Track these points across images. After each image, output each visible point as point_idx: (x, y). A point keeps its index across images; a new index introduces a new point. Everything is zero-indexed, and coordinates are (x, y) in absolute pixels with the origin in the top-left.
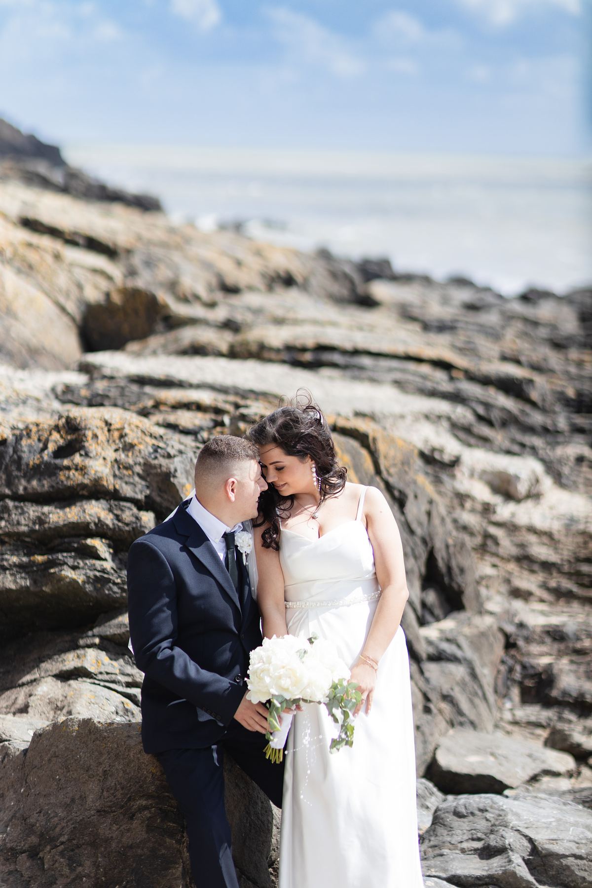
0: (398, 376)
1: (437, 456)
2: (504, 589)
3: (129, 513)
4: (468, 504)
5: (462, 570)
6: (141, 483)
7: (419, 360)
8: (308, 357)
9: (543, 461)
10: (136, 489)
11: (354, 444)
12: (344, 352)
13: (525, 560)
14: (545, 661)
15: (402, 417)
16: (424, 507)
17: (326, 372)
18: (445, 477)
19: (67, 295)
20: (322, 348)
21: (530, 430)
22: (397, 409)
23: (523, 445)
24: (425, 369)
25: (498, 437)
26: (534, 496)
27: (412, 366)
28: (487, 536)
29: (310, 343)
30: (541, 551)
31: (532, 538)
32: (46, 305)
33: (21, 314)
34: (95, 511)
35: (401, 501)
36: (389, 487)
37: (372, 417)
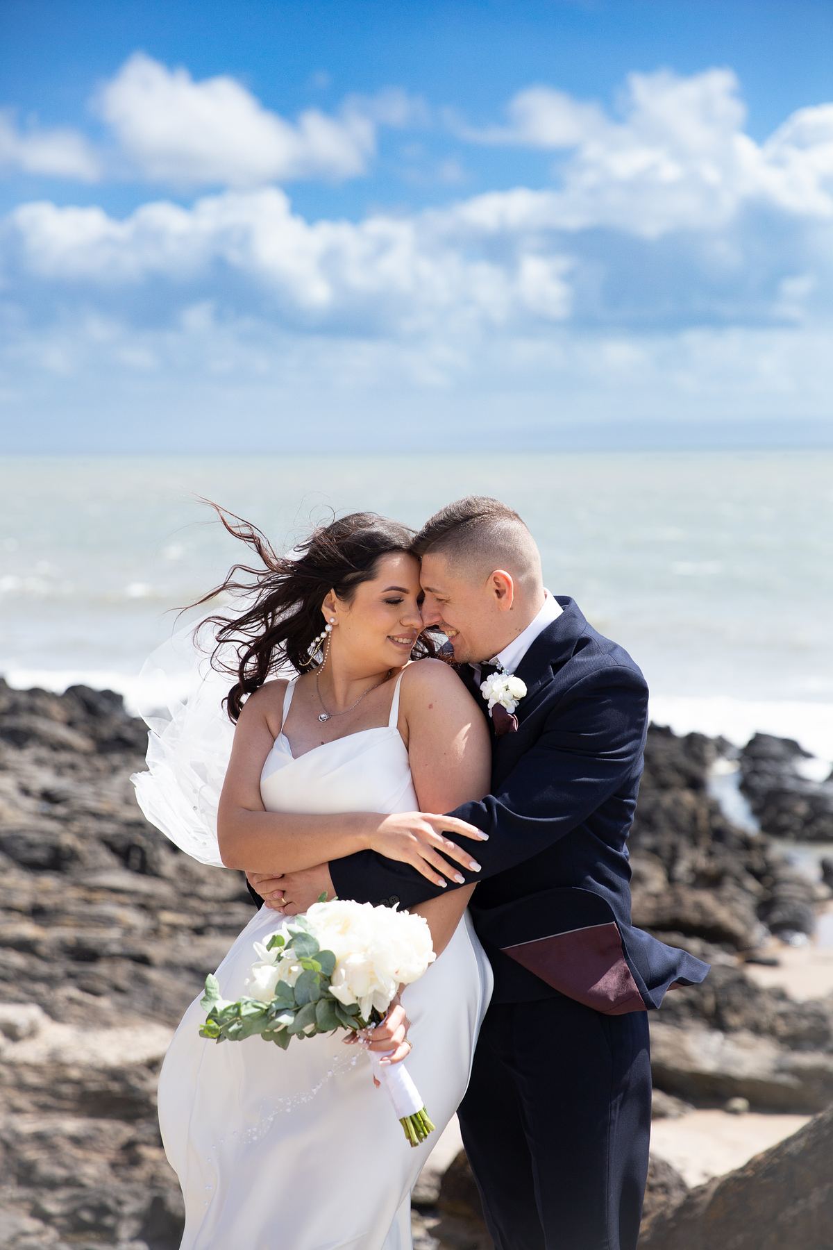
2: (5, 1107)
9: (41, 1004)
14: (31, 1155)
25: (11, 990)
31: (26, 1070)
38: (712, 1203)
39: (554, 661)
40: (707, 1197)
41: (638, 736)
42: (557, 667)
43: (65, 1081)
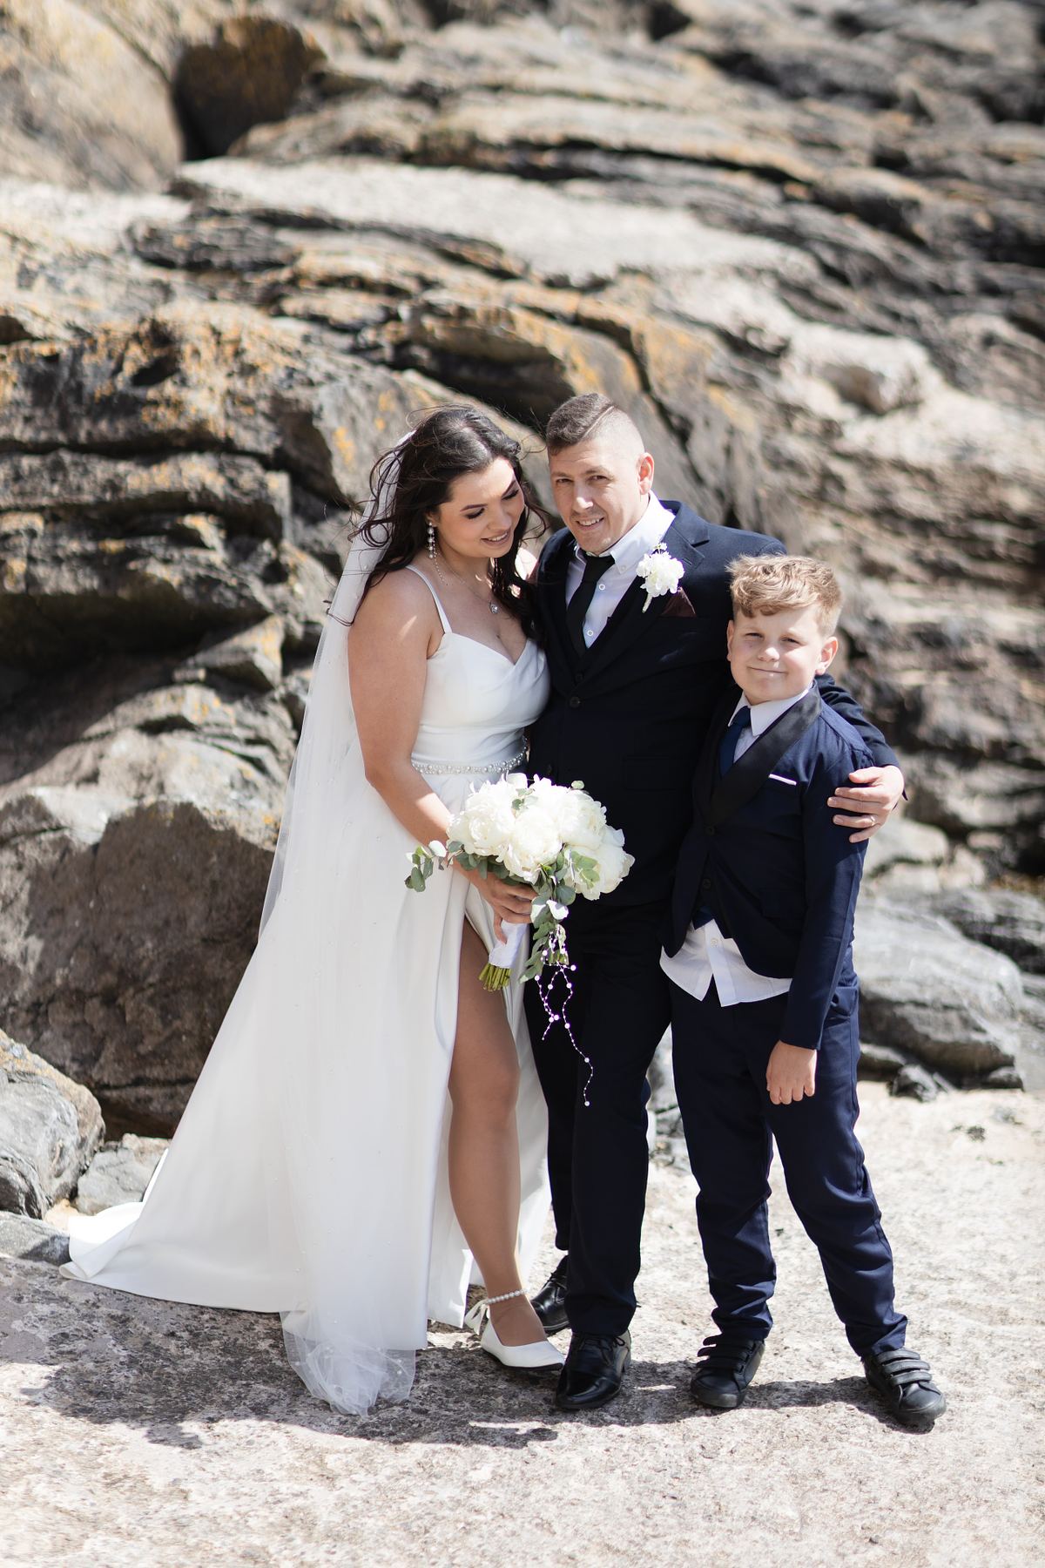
0: (696, 194)
1: (753, 339)
2: (851, 561)
3: (249, 476)
4: (799, 422)
6: (267, 428)
7: (731, 166)
8: (548, 159)
9: (925, 343)
10: (259, 436)
11: (606, 345)
12: (610, 152)
13: (887, 515)
14: (909, 680)
15: (698, 272)
16: (721, 439)
17: (578, 187)
18: (762, 376)
19: (152, 31)
20: (572, 144)
21: (909, 288)
22: (689, 259)
23: (896, 316)
24: (742, 181)
25: (856, 302)
26: (909, 404)
27: (720, 177)
28: (827, 476)
29: (553, 134)
30: (913, 501)
31: (900, 480)
32: (116, 50)
33: (73, 66)
34: (198, 472)
35: (682, 433)
36: (663, 411)
37: (648, 274)
43: (998, 515)
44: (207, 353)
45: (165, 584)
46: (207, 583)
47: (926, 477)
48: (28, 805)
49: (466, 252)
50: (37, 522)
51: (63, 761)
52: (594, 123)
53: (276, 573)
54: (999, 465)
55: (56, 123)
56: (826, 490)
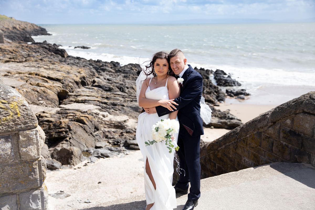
0: (93, 103)
1: (97, 113)
2: (104, 127)
3: (66, 129)
4: (100, 119)
5: (98, 127)
7: (96, 101)
8: (84, 101)
9: (108, 112)
10: (66, 127)
12: (88, 100)
13: (106, 124)
14: (107, 134)
15: (93, 109)
16: (94, 122)
17: (86, 103)
18: (98, 116)
19: (56, 91)
20: (85, 100)
21: (107, 108)
22: (93, 108)
23: (106, 110)
24: (96, 102)
25: (104, 110)
26: (107, 116)
27: (95, 102)
28: (102, 122)
29: (84, 99)
30: (107, 123)
31: (106, 122)
32: (53, 93)
33: (50, 95)
34: (63, 129)
35: (91, 122)
36: (90, 121)
37: (90, 110)
38: (208, 147)
39: (187, 74)
40: (208, 146)
41: (201, 86)
42: (188, 76)
43: (112, 123)
44: (63, 123)
45: (62, 136)
46: (64, 136)
47: (108, 121)
48: (56, 149)
49: (78, 110)
50: (55, 133)
51: (57, 146)
52: (87, 98)
53: (68, 134)
54: (112, 120)
55: (50, 99)
56: (102, 123)
